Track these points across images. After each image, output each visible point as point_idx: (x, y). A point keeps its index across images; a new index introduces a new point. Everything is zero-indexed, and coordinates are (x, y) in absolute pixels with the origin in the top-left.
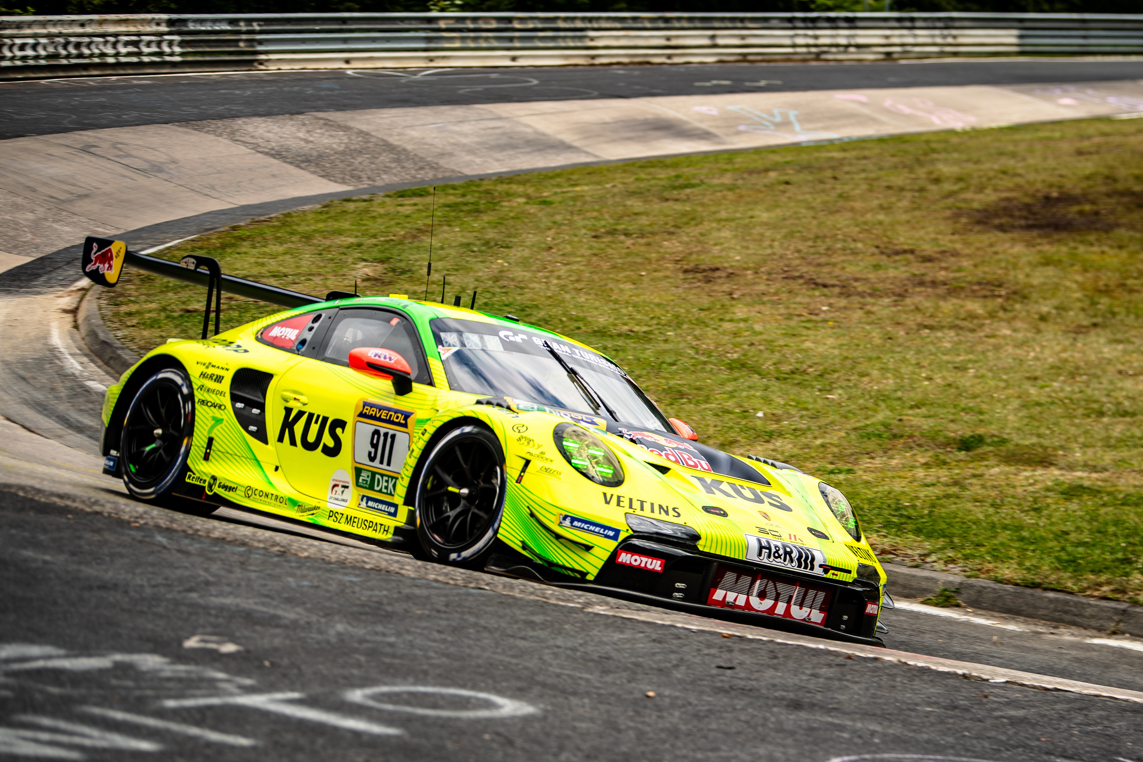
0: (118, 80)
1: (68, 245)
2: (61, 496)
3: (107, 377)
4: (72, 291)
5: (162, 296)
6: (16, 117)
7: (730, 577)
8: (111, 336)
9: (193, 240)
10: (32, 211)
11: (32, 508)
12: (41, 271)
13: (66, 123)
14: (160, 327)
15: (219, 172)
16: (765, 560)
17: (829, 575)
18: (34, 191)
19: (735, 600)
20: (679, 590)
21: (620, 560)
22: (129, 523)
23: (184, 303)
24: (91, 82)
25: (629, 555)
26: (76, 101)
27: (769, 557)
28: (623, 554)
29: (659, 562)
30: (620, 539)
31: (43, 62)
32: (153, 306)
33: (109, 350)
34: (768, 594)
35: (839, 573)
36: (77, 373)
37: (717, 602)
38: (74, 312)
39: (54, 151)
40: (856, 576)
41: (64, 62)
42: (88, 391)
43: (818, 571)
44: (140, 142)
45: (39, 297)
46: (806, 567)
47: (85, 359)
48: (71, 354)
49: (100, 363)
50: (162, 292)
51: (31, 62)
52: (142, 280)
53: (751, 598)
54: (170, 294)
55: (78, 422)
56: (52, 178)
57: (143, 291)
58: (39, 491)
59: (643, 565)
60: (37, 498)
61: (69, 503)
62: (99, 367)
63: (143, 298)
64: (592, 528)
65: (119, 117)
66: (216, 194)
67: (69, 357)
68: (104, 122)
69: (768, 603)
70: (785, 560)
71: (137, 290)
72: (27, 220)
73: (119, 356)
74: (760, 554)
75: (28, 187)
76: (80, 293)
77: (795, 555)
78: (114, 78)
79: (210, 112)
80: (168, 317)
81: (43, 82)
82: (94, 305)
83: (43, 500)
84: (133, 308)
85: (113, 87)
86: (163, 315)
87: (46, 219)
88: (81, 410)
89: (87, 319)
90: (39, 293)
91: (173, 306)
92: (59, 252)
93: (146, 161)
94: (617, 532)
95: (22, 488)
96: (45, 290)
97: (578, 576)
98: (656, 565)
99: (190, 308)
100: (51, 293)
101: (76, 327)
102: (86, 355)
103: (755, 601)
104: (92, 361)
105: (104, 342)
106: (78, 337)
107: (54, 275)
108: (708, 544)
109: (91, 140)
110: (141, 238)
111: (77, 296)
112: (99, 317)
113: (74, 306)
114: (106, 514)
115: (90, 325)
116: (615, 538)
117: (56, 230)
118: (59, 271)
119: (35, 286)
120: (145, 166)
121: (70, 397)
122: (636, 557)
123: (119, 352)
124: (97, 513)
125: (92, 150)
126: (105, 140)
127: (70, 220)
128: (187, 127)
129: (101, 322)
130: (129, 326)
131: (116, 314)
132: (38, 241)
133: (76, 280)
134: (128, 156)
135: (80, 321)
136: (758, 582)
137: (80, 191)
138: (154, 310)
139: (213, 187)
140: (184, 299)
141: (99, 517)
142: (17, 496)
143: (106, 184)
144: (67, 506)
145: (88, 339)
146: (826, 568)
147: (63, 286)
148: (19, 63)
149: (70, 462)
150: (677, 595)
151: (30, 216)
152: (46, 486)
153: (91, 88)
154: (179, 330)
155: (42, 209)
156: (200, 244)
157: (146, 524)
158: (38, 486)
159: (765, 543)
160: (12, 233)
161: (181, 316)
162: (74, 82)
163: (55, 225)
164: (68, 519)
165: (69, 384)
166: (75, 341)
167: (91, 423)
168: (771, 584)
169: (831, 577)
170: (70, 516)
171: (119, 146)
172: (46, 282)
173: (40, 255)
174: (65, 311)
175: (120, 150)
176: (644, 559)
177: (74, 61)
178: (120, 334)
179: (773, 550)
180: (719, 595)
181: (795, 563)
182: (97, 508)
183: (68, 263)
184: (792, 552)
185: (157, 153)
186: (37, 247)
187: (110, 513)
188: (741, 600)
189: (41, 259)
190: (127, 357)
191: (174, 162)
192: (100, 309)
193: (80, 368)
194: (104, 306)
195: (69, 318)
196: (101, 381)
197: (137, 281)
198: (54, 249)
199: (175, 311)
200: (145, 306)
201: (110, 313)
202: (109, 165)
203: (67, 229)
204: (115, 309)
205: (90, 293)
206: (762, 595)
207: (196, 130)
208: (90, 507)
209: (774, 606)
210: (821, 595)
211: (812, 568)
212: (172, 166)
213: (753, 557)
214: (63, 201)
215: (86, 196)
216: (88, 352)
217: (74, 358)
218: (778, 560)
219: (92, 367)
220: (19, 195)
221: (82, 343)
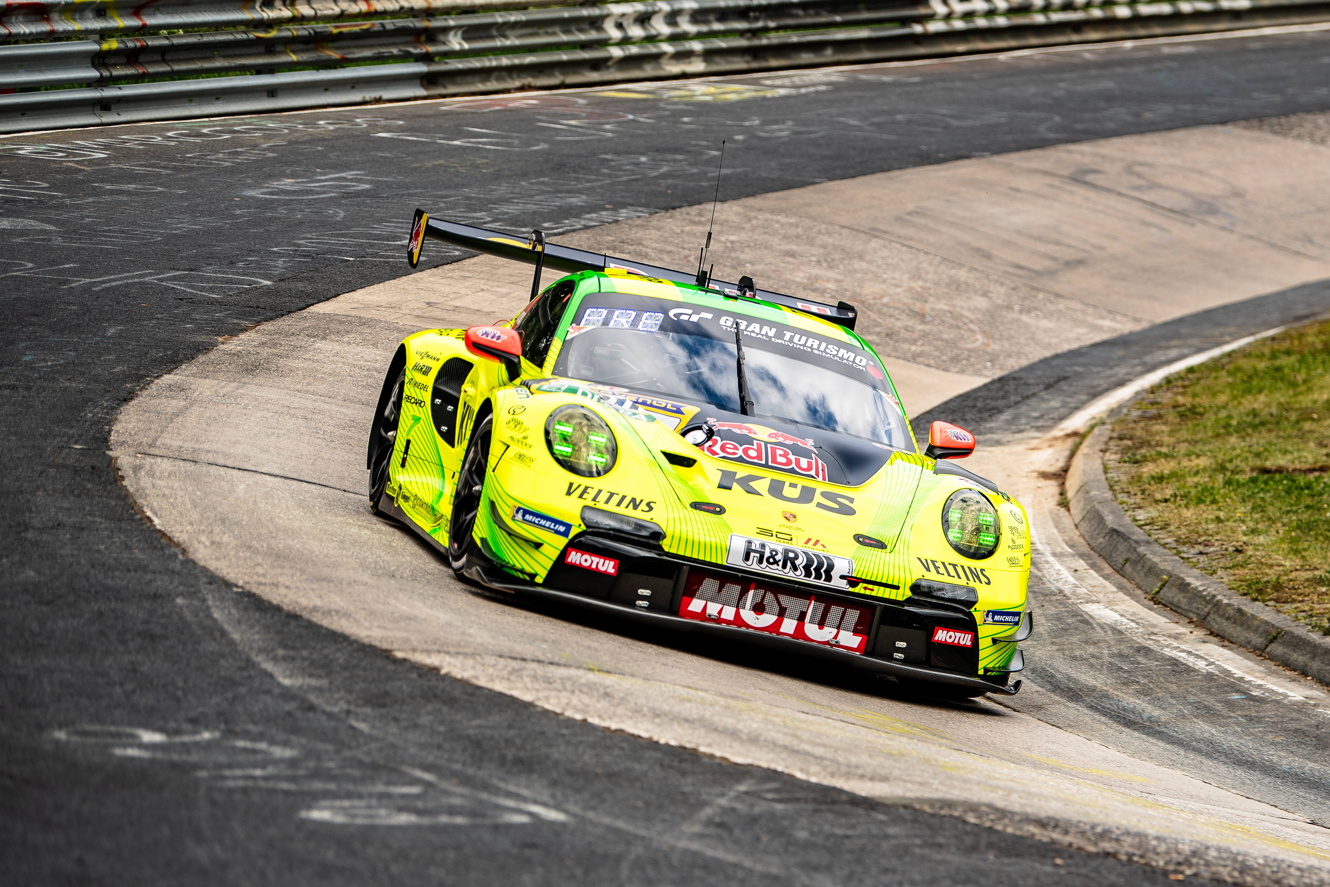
0: (1135, 49)
1: (1048, 354)
2: (1042, 823)
3: (1121, 595)
4: (1056, 439)
5: (1218, 443)
6: (955, 123)
7: (709, 585)
8: (1128, 520)
9: (1273, 339)
10: (985, 294)
11: (991, 846)
12: (1000, 403)
13: (1043, 131)
14: (1214, 502)
15: (1320, 210)
16: (753, 566)
17: (859, 589)
18: (988, 256)
19: (720, 612)
20: (643, 598)
21: (569, 560)
22: (1165, 873)
23: (1258, 455)
24: (1088, 52)
25: (579, 554)
26: (1061, 89)
27: (760, 561)
28: (573, 553)
29: (612, 563)
30: (572, 535)
31: (1001, 21)
32: (1203, 462)
33: (1122, 546)
34: (767, 608)
35: (876, 588)
36: (1067, 590)
37: (694, 615)
38: (1061, 475)
39: (1023, 182)
40: (909, 594)
41: (1040, 19)
42: (1086, 622)
43: (838, 583)
44: (1177, 161)
45: (997, 451)
46: (818, 577)
47: (1081, 564)
48: (1054, 555)
49: (1108, 570)
50: (1218, 436)
51: (981, 23)
52: (1182, 416)
53: (742, 611)
54: (1233, 440)
55: (1069, 679)
56: (1019, 232)
57: (1184, 434)
58: (1003, 813)
59: (594, 566)
60: (999, 827)
61: (1056, 835)
62: (1106, 577)
63: (1183, 448)
64: (543, 522)
65: (1137, 115)
66: (1312, 250)
67: (1051, 559)
68: (1111, 126)
69: (767, 619)
70: (784, 566)
71: (1171, 433)
72: (977, 310)
73: (1142, 557)
74: (747, 557)
75: (978, 250)
76: (1070, 442)
77: (801, 561)
78: (1128, 44)
79: (1303, 99)
80: (1228, 483)
81: (1002, 57)
82: (1097, 464)
83: (1010, 830)
84: (1166, 467)
85: (1126, 62)
86: (1220, 478)
87: (1009, 307)
88: (1074, 658)
89: (1084, 489)
90: (998, 443)
91: (1237, 462)
92: (1031, 368)
93: (1186, 194)
94: (569, 527)
95: (973, 807)
96: (1008, 437)
97: (528, 578)
98: (608, 566)
99: (1268, 464)
100: (1020, 442)
101: (1064, 504)
102: (1082, 556)
103: (748, 615)
104: (1093, 566)
105: (1114, 531)
106: (1067, 522)
107: (1023, 408)
108: (675, 543)
109: (1087, 161)
110: (1178, 336)
111: (1064, 448)
112: (1106, 484)
113: (1061, 464)
114: (1124, 858)
115: (1088, 499)
116: (565, 534)
117: (1027, 326)
118: (1033, 402)
119: (991, 431)
120: (1186, 203)
121: (1055, 634)
122: (586, 556)
123: (1142, 549)
124: (1107, 854)
125: (1090, 178)
126: (1113, 160)
127: (1051, 307)
128: (1260, 129)
129: (1109, 495)
130: (1157, 502)
131: (1136, 479)
132: (995, 347)
133: (1062, 418)
134: (1154, 186)
135: (1070, 494)
136: (751, 593)
137: (1070, 254)
138: (1205, 470)
139: (1308, 239)
140: (1255, 449)
141: (1111, 861)
142: (965, 822)
143: (1115, 239)
144: (1053, 842)
145: (1084, 526)
146: (854, 582)
147: (1038, 429)
148: (959, 25)
149: (1057, 754)
150: (639, 603)
151: (982, 303)
152: (1016, 803)
153: (1087, 65)
154: (1249, 506)
155: (1002, 290)
156: (1286, 345)
157: (1196, 875)
158: (1000, 804)
159: (756, 546)
160: (948, 335)
161: (1253, 480)
162: (1057, 54)
163: (1025, 318)
164: (1057, 866)
165: (1053, 610)
166: (1062, 531)
167: (1091, 682)
168: (770, 597)
169: (862, 591)
170: (1059, 861)
171: (1139, 169)
172: (1010, 423)
173: (998, 374)
174: (1045, 475)
175: (1140, 176)
176: (596, 560)
177: (1056, 17)
178: (1142, 515)
179: (767, 554)
180: (696, 605)
181: (800, 573)
182: (1108, 846)
183: (1048, 387)
184: (797, 557)
185: (1206, 179)
186: (993, 359)
187: (1130, 856)
188: (729, 613)
189: (1000, 379)
190: (1156, 559)
191: (1237, 194)
192: (1106, 470)
193: (1072, 580)
194: (1111, 464)
195: (1052, 487)
196: (1110, 604)
197: (1172, 417)
198: (1024, 362)
199: (1242, 472)
200: (1185, 463)
201: (1124, 478)
202: (1121, 205)
203: (1045, 323)
204: (1134, 469)
205: (1088, 441)
206: (759, 609)
207: (1275, 133)
208: (1096, 844)
209: (778, 623)
210: (853, 615)
211: (829, 578)
212: (1233, 202)
213: (737, 561)
214: (1038, 274)
215: (1080, 262)
216: (1086, 549)
217: (1062, 563)
218: (775, 566)
219: (1094, 577)
220: (961, 265)
221: (1075, 534)
